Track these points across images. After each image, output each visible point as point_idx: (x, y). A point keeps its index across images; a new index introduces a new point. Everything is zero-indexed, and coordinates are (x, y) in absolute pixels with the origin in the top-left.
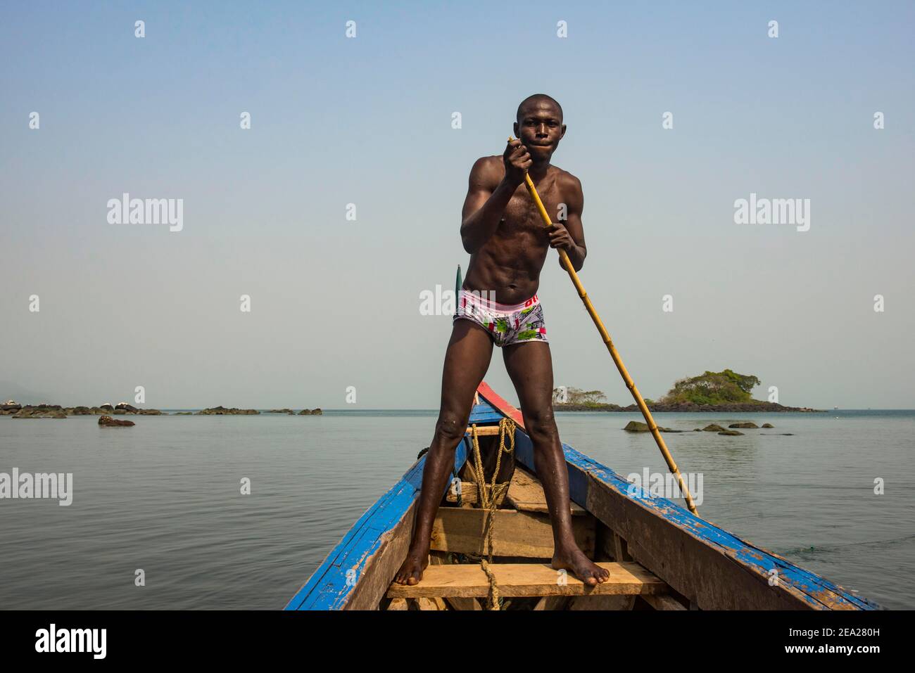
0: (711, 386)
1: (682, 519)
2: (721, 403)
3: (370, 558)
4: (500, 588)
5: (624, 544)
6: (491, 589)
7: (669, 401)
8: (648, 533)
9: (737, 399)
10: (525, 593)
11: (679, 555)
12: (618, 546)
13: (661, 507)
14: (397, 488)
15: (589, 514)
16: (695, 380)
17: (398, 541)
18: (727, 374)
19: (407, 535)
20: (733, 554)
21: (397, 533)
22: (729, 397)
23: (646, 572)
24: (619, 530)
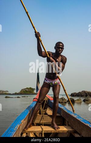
0: (28, 90)
1: (79, 118)
2: (29, 93)
3: (19, 125)
4: (44, 131)
5: (68, 122)
6: (42, 131)
7: (20, 93)
8: (72, 120)
9: (32, 92)
10: (49, 132)
11: (78, 125)
12: (67, 123)
13: (75, 115)
14: (25, 111)
15: (61, 116)
16: (25, 89)
17: (25, 121)
18: (30, 88)
19: (27, 120)
20: (88, 125)
21: (24, 120)
22: (30, 92)
23: (72, 128)
24: (67, 120)
